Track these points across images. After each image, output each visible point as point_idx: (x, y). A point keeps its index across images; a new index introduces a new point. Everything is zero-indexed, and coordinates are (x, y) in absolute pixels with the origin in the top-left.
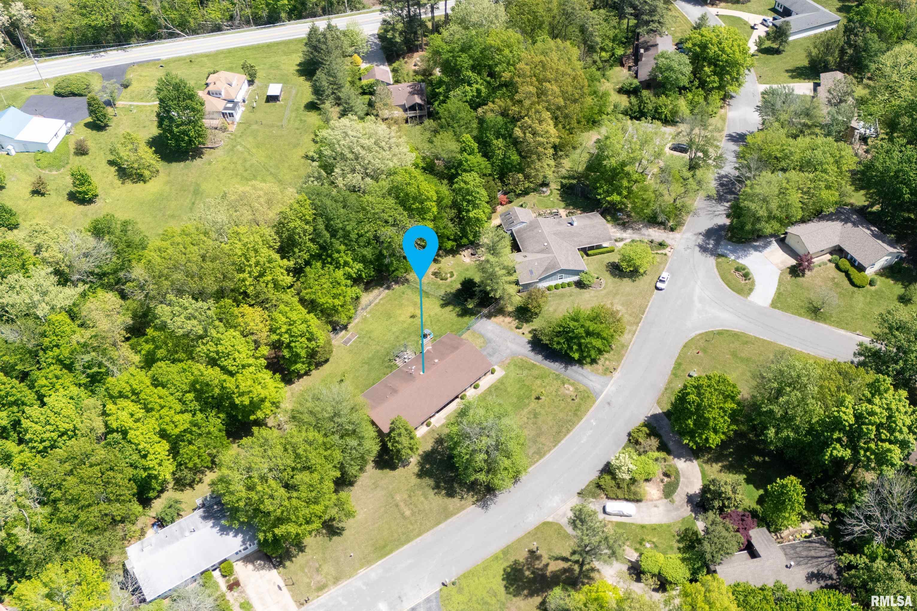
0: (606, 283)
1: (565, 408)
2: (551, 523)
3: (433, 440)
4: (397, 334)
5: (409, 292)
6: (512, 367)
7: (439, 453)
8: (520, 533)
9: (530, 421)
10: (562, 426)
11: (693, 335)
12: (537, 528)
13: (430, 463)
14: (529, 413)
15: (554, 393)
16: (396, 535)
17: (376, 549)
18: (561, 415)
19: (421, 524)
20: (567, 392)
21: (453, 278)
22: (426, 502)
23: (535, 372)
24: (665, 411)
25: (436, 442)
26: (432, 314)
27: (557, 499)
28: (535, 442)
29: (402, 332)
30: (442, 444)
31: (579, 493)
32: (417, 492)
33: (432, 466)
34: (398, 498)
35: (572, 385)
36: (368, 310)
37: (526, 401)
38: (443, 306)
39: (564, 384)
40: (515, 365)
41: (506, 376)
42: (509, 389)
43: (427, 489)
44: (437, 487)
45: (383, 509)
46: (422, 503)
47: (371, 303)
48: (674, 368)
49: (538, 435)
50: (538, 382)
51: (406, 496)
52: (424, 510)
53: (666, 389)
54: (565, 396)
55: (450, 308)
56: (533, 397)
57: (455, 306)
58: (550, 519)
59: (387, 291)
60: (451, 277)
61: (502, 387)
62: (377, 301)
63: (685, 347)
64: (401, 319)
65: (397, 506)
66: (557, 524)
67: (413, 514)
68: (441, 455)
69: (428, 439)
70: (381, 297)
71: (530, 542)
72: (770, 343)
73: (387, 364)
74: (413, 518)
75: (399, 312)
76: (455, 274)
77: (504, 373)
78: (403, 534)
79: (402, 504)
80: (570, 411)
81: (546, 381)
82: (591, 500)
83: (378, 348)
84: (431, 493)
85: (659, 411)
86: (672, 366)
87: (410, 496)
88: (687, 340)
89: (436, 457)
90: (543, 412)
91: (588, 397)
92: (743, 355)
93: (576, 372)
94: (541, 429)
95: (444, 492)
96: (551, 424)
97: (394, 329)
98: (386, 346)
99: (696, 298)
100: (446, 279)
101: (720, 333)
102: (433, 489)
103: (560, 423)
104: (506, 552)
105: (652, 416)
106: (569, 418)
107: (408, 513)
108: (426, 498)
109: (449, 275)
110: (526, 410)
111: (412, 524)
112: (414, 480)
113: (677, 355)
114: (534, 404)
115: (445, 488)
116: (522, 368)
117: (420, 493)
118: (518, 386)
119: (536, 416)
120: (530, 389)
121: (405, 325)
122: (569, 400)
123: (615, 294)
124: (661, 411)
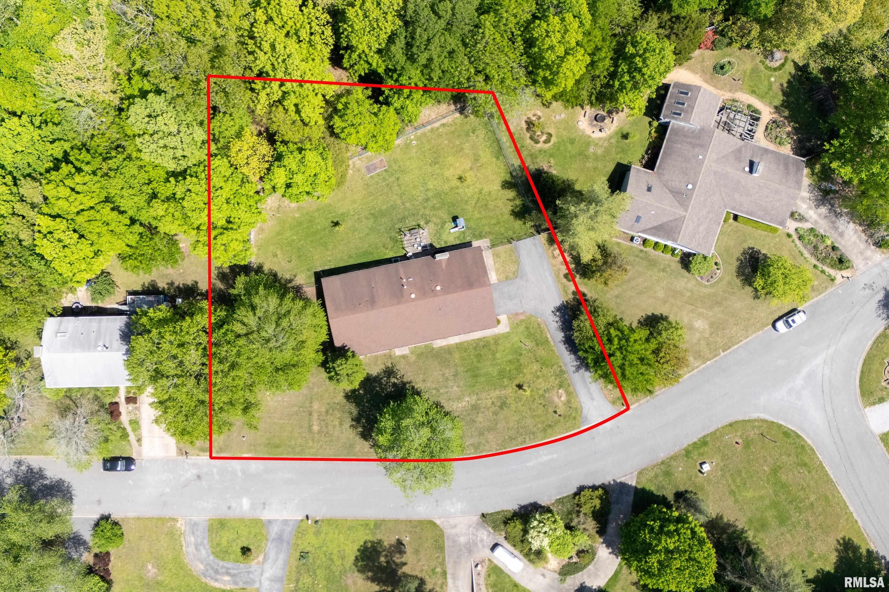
0: (721, 279)
1: (539, 416)
2: (437, 526)
3: (383, 367)
4: (430, 194)
5: (481, 133)
6: (522, 328)
7: (381, 384)
8: (402, 516)
9: (493, 409)
10: (521, 435)
11: (755, 415)
12: (421, 522)
13: (365, 390)
14: (499, 397)
15: (541, 392)
16: (293, 443)
17: (269, 444)
18: (529, 422)
19: (321, 447)
20: (556, 399)
21: (547, 146)
22: (338, 428)
23: (542, 352)
24: (639, 487)
25: (385, 372)
26: (486, 190)
27: (459, 506)
28: (481, 434)
29: (438, 195)
30: (389, 377)
31: (483, 515)
32: (336, 412)
33: (365, 394)
34: (316, 406)
35: (569, 394)
36: (419, 132)
37: (506, 381)
38: (507, 185)
39: (560, 386)
40: (527, 328)
41: (506, 336)
42: (498, 355)
43: (347, 415)
44: (357, 420)
45: (296, 409)
46: (334, 426)
47: (429, 123)
48: (695, 443)
49: (489, 429)
50: (535, 367)
51: (323, 410)
52: (332, 436)
53: (663, 463)
54: (551, 402)
55: (511, 194)
56: (517, 382)
57: (520, 194)
58: (438, 522)
59: (457, 115)
60: (545, 142)
61: (493, 347)
62: (437, 125)
63: (731, 425)
64: (448, 173)
65: (310, 414)
66: (441, 530)
67: (319, 432)
68: (381, 388)
69: (379, 362)
70: (444, 121)
71: (405, 531)
72: (829, 481)
73: (393, 234)
74: (317, 436)
75: (451, 159)
76: (553, 140)
77: (508, 330)
78: (300, 446)
79: (315, 416)
80: (543, 423)
81: (545, 370)
82: (490, 529)
83: (399, 202)
84: (348, 422)
85: (633, 483)
86: (695, 440)
87: (327, 412)
88: (740, 418)
89: (375, 387)
90: (513, 407)
91: (575, 418)
92: (784, 477)
93: (585, 382)
94: (496, 424)
95: (360, 429)
96: (511, 425)
97: (430, 186)
98: (408, 205)
99: (805, 371)
100: (537, 142)
101: (787, 433)
102: (353, 420)
103: (521, 430)
104: (379, 524)
105: (621, 483)
106: (535, 429)
107: (316, 428)
108: (341, 424)
109: (544, 138)
110: (497, 392)
111: (313, 440)
112: (340, 398)
113: (712, 429)
114: (510, 391)
115: (364, 427)
116: (530, 335)
117: (339, 415)
118: (510, 357)
119: (503, 405)
120: (519, 369)
121: (446, 187)
122: (551, 410)
123: (718, 303)
124: (634, 484)
